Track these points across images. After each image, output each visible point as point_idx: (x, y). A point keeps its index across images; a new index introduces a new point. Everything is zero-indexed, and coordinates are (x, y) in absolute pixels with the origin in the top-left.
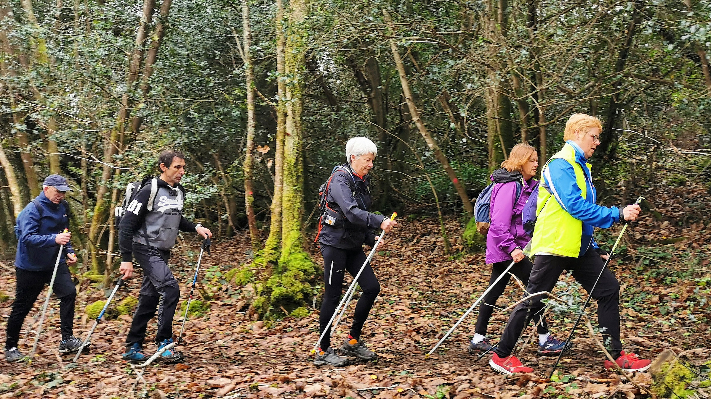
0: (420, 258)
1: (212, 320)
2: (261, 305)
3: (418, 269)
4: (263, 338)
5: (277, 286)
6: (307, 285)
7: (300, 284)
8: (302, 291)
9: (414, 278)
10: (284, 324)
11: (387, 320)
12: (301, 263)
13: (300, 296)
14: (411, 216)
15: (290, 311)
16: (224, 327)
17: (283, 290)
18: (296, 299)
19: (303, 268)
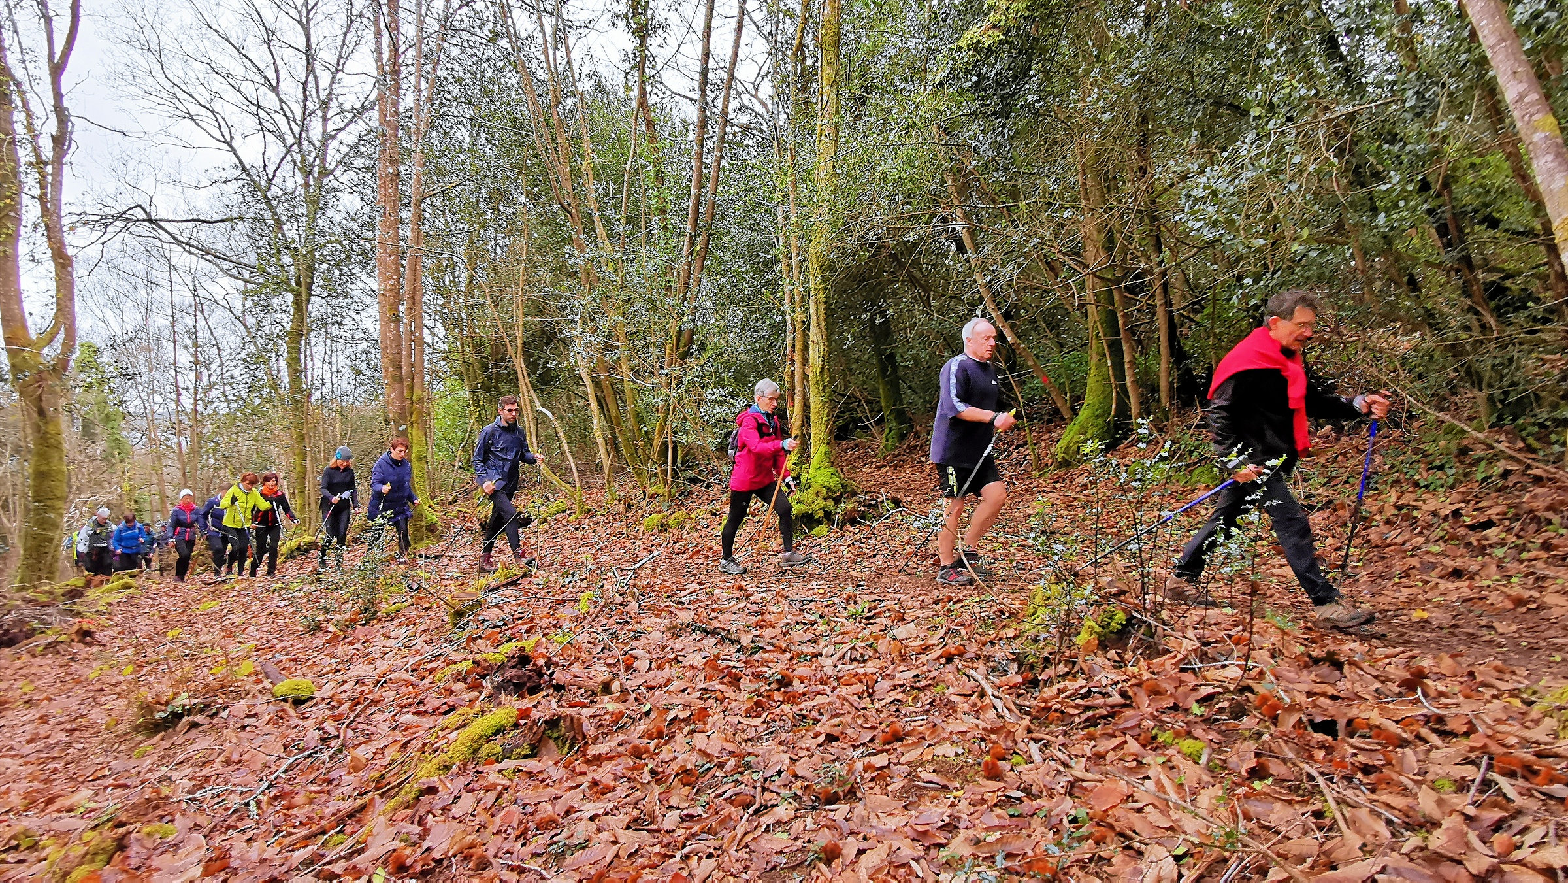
6: (831, 503)
7: (822, 501)
8: (823, 509)
12: (826, 478)
13: (821, 514)
17: (805, 508)
19: (827, 484)
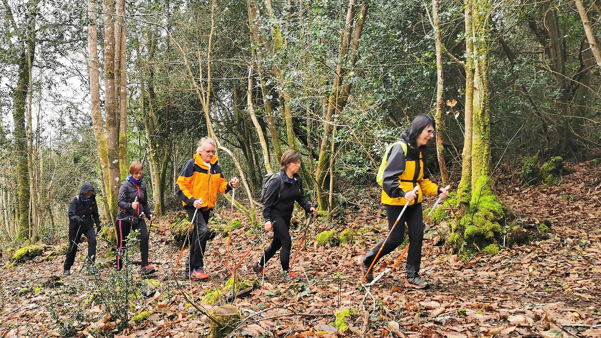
2: (455, 241)
4: (460, 270)
5: (470, 225)
6: (497, 225)
7: (491, 223)
8: (493, 230)
10: (477, 259)
11: (580, 261)
12: (490, 204)
13: (491, 234)
14: (594, 160)
15: (482, 247)
17: (476, 228)
18: (487, 237)
19: (492, 209)
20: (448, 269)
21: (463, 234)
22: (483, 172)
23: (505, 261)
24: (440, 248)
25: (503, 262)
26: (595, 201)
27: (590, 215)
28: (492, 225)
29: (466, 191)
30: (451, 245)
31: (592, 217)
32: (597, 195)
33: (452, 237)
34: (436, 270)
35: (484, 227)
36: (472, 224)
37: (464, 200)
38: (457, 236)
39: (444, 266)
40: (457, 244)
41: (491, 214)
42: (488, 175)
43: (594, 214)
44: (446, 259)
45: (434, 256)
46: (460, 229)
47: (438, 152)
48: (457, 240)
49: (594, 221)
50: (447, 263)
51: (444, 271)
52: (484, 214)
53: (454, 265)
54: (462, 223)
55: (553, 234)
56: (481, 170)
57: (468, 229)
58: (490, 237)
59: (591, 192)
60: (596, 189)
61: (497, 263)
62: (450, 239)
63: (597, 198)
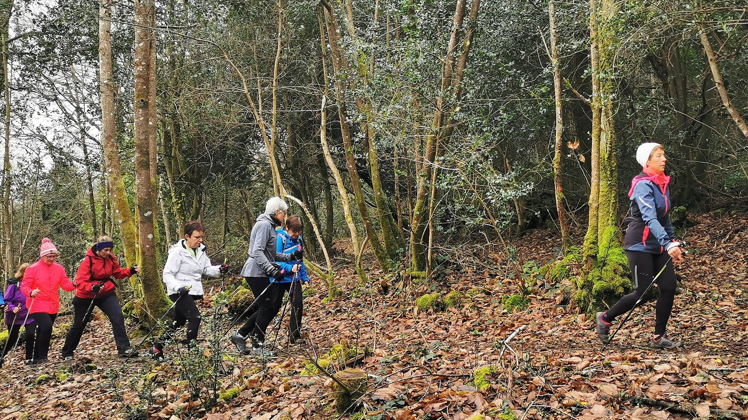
0: (736, 256)
1: (534, 312)
2: (583, 299)
3: (735, 267)
5: (598, 280)
6: (627, 280)
7: (620, 278)
8: (622, 285)
9: (733, 277)
12: (619, 257)
13: (621, 290)
14: (718, 211)
16: (548, 320)
17: (605, 284)
18: (617, 293)
19: (621, 262)
20: (577, 330)
21: (591, 290)
22: (610, 222)
23: (637, 318)
24: (564, 308)
25: (636, 319)
26: (722, 255)
27: (719, 269)
28: (622, 280)
29: (593, 243)
30: (578, 303)
31: (721, 271)
32: (724, 248)
33: (578, 294)
34: (563, 331)
35: (613, 282)
36: (600, 279)
37: (591, 252)
38: (585, 292)
39: (573, 326)
40: (585, 302)
41: (621, 268)
42: (616, 225)
43: (722, 268)
44: (573, 319)
45: (559, 317)
46: (588, 285)
47: (557, 201)
48: (584, 298)
49: (723, 276)
50: (574, 323)
51: (573, 331)
52: (613, 268)
53: (582, 324)
54: (590, 279)
55: (684, 288)
56: (608, 219)
57: (597, 284)
58: (620, 293)
59: (717, 245)
60: (722, 242)
61: (629, 320)
62: (576, 297)
63: (725, 251)
